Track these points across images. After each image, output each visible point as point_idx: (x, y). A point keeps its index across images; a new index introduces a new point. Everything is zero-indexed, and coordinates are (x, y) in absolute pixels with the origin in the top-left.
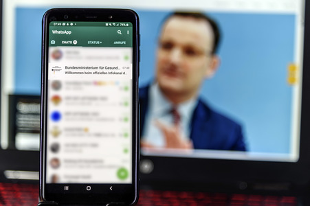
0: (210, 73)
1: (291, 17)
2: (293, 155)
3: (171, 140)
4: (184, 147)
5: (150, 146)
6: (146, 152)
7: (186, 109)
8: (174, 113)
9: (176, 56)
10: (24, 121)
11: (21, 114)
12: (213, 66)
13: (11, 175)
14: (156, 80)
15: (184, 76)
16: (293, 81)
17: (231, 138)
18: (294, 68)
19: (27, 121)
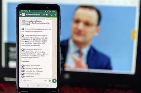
0: (96, 34)
1: (134, 8)
2: (132, 71)
3: (78, 64)
4: (84, 68)
5: (68, 67)
6: (67, 69)
7: (85, 51)
8: (79, 52)
9: (81, 26)
10: (12, 55)
11: (11, 52)
12: (98, 31)
13: (7, 79)
14: (72, 37)
15: (84, 35)
16: (134, 38)
17: (105, 64)
18: (134, 32)
19: (14, 55)
